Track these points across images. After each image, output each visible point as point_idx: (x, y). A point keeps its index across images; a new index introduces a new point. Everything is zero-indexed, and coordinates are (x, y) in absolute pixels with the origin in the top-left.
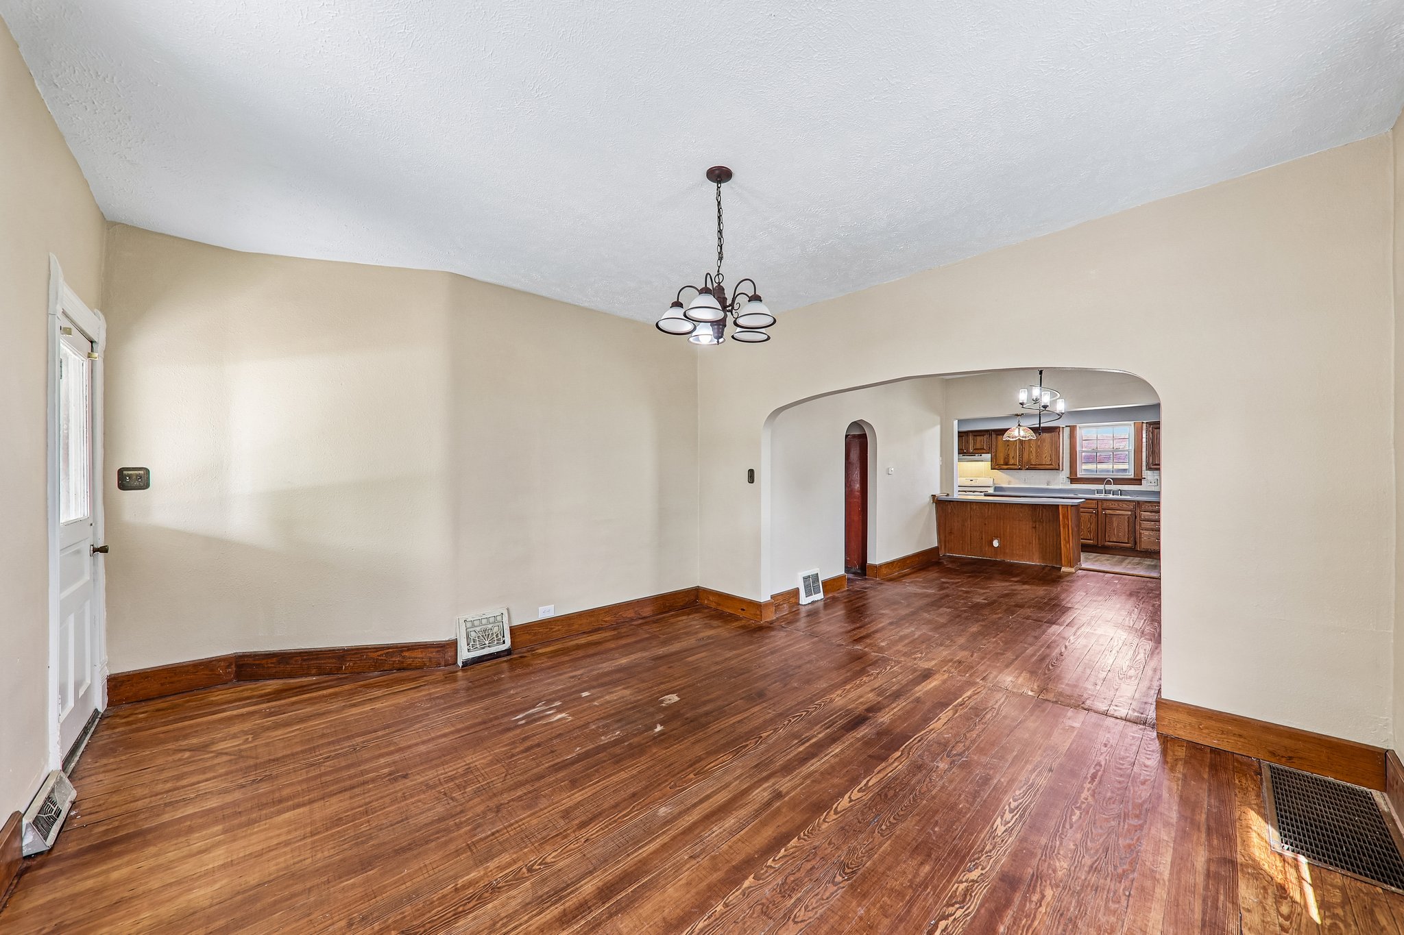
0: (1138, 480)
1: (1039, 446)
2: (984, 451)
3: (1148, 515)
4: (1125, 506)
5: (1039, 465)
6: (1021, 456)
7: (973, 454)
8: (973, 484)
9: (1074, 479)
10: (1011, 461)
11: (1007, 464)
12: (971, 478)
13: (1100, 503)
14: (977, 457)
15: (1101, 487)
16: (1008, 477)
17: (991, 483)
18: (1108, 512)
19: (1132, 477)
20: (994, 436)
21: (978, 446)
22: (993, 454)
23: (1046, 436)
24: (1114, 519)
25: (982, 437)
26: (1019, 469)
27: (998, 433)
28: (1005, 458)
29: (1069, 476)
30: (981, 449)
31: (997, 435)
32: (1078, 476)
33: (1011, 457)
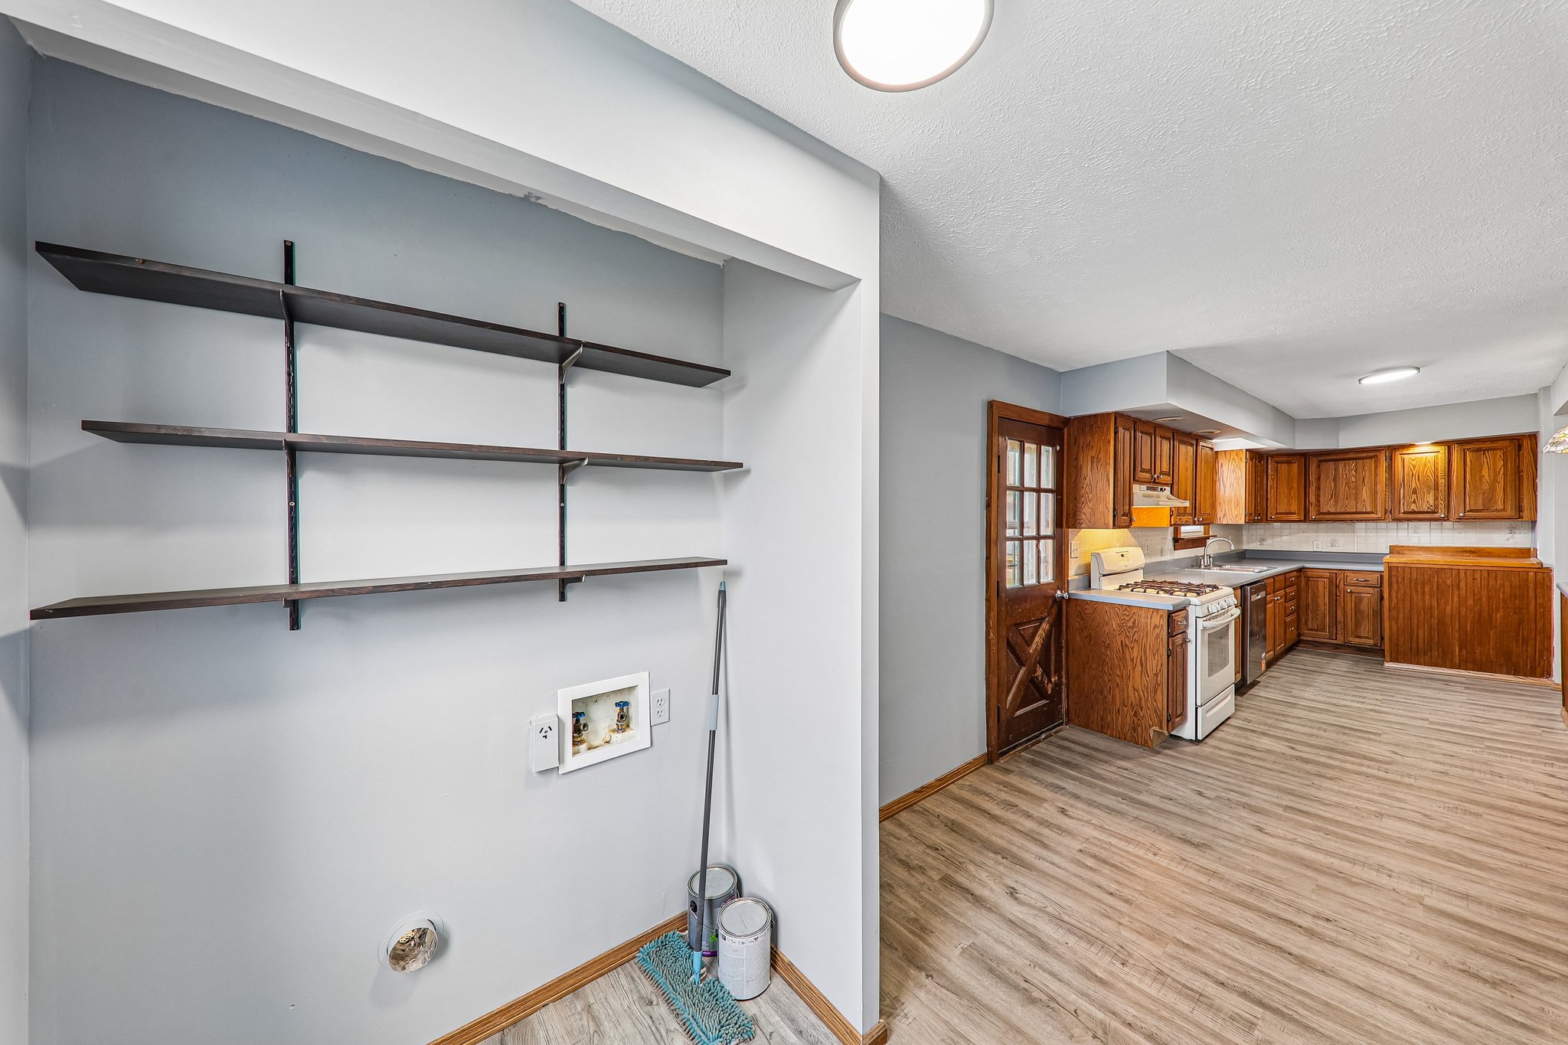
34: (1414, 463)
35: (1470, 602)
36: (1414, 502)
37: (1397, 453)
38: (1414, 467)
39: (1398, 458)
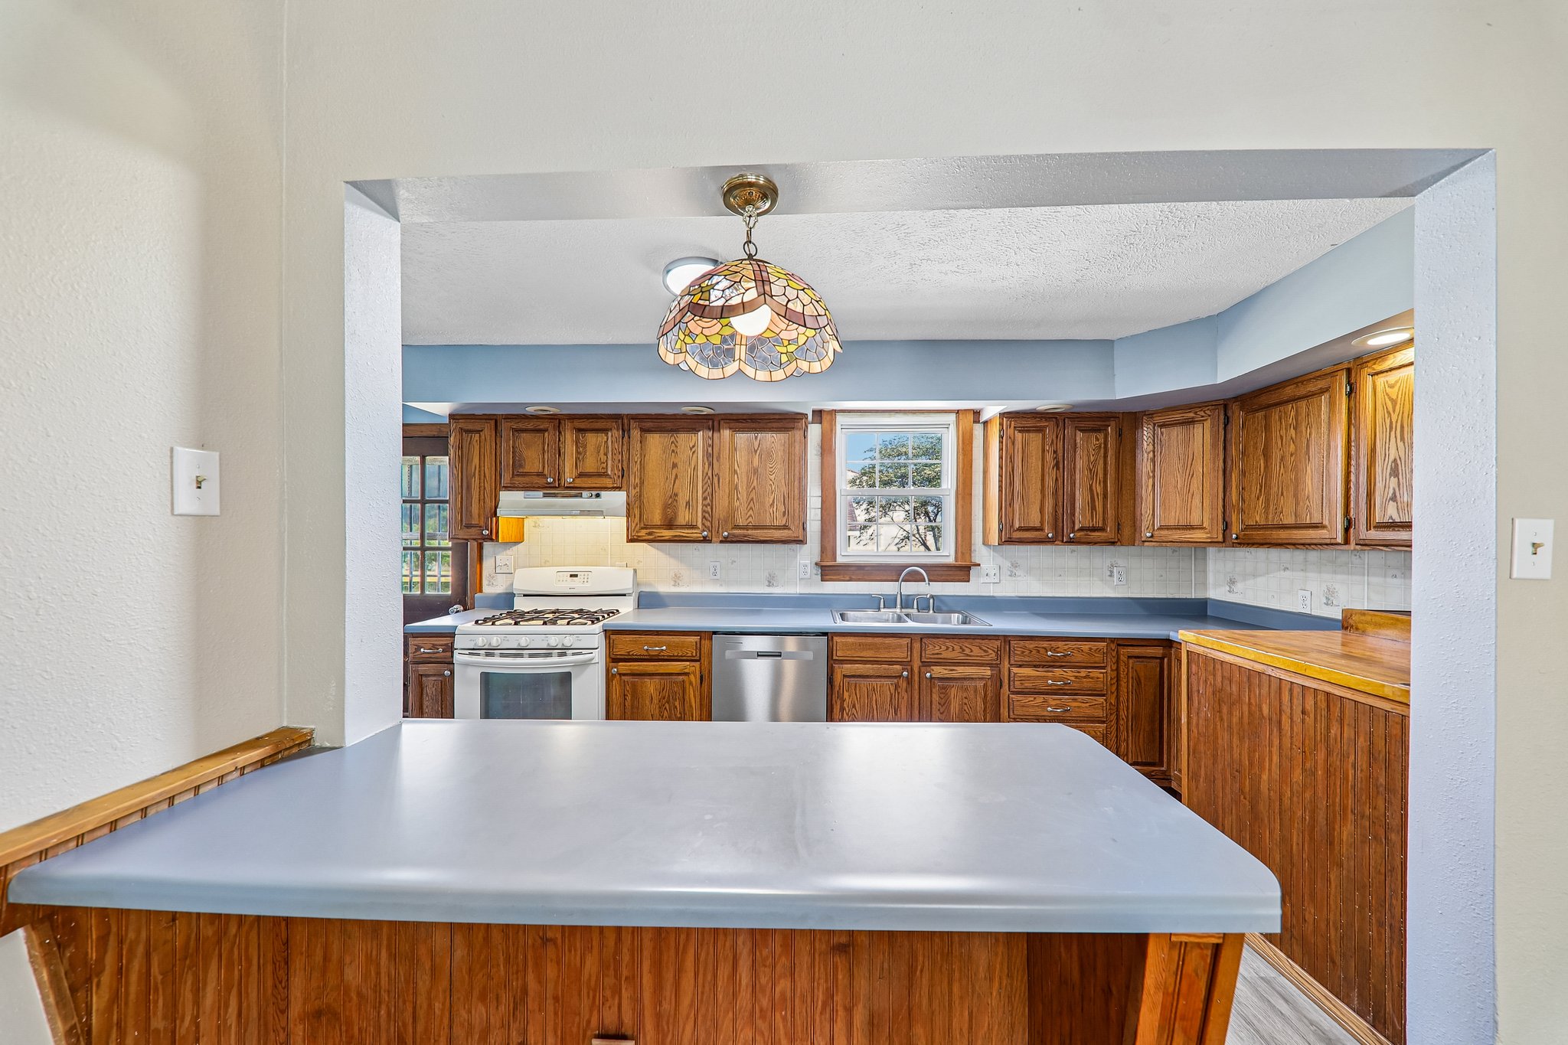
0: (962, 571)
1: (756, 471)
2: (608, 482)
3: (1029, 678)
4: (976, 651)
5: (756, 527)
6: (710, 498)
7: (575, 490)
8: (577, 586)
9: (829, 570)
10: (683, 517)
11: (670, 525)
12: (574, 569)
13: (917, 645)
14: (586, 501)
15: (888, 588)
16: (673, 561)
17: (625, 583)
18: (939, 671)
19: (951, 560)
20: (636, 434)
21: (590, 465)
22: (633, 492)
23: (772, 440)
24: (953, 691)
25: (602, 437)
26: (705, 540)
27: (648, 425)
28: (666, 507)
29: (817, 559)
30: (599, 475)
31: (644, 430)
32: (840, 560)
33: (682, 503)
34: (1393, 393)
35: (1297, 776)
36: (1394, 498)
37: (1367, 370)
38: (1394, 402)
39: (1367, 384)
